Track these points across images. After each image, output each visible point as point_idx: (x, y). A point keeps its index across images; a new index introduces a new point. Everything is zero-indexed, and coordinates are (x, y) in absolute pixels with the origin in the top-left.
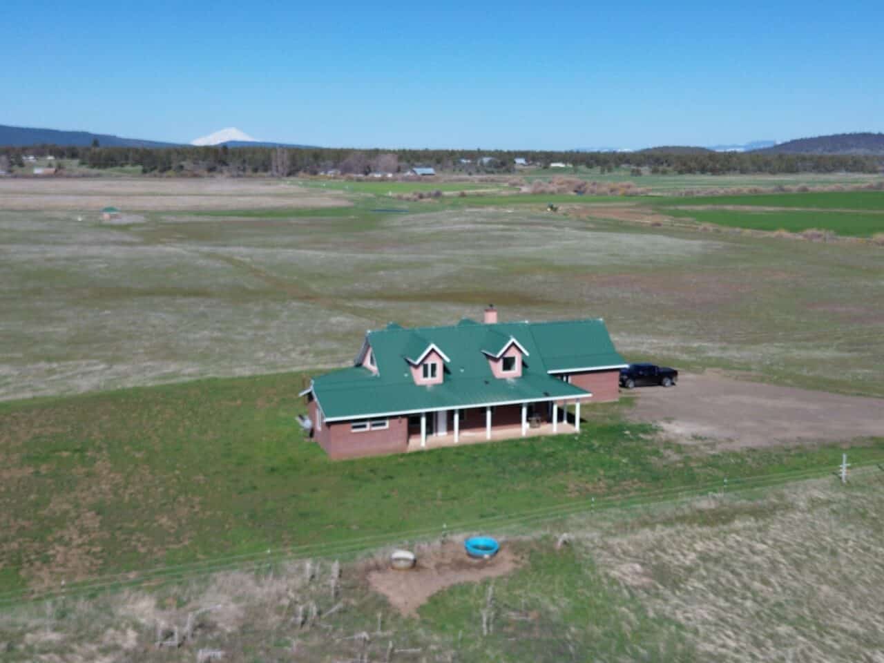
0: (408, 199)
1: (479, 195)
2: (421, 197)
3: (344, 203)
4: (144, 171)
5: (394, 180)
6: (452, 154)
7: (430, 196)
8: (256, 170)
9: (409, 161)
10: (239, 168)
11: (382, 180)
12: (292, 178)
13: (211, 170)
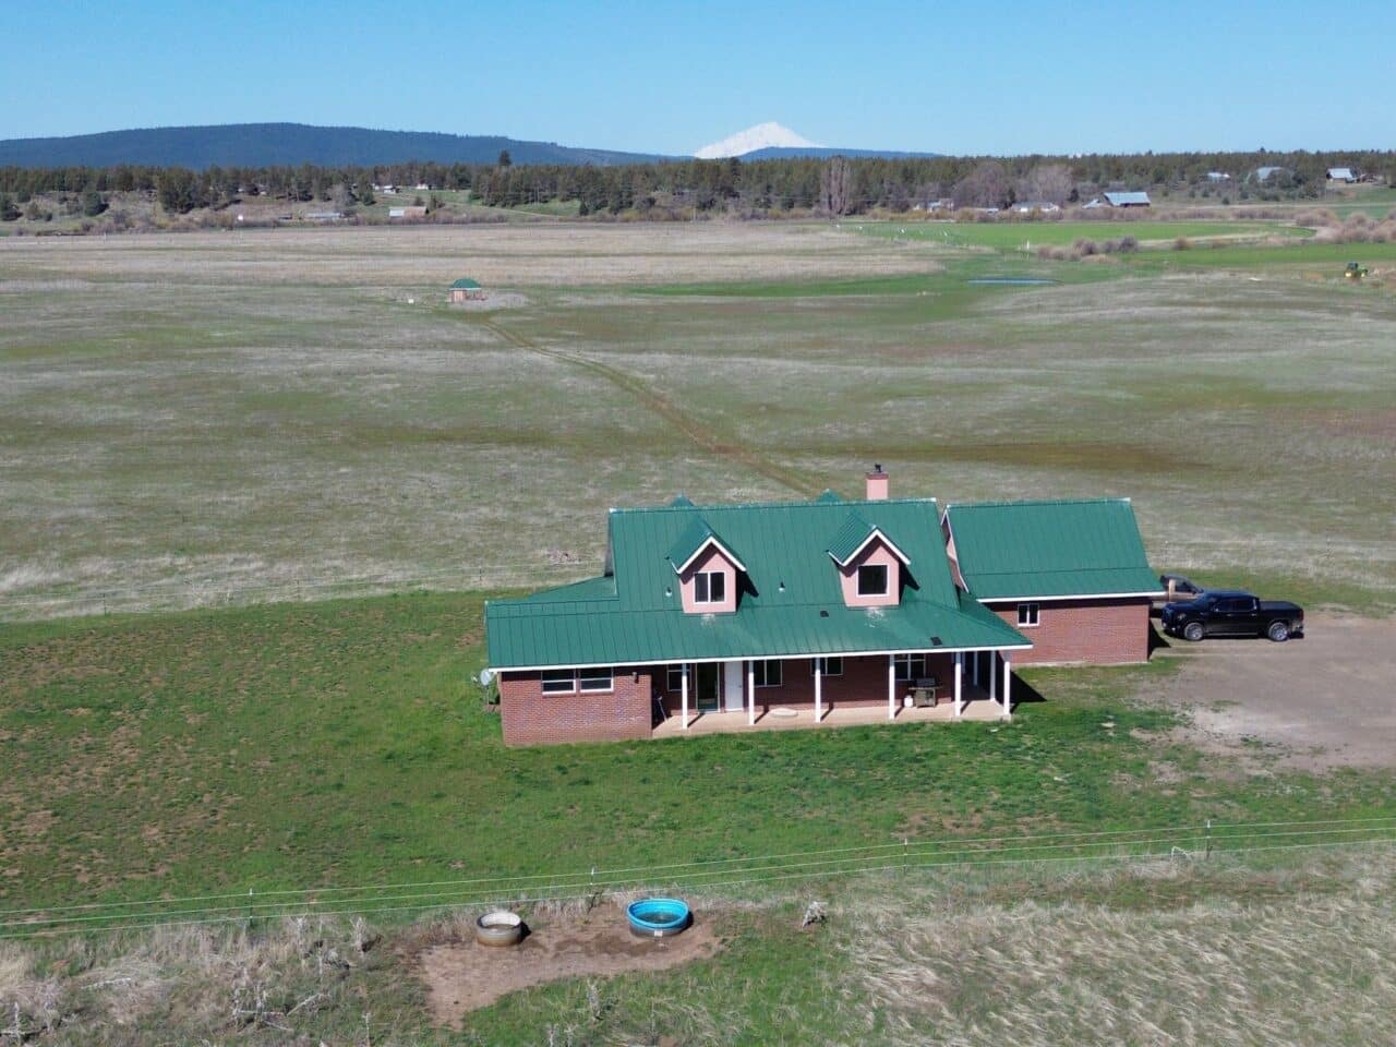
0: (1059, 257)
1: (1217, 246)
2: (1090, 251)
3: (924, 267)
4: (584, 211)
5: (1057, 218)
6: (1192, 160)
7: (1109, 250)
8: (790, 205)
9: (1096, 180)
10: (757, 200)
11: (1030, 218)
12: (856, 219)
13: (706, 205)
